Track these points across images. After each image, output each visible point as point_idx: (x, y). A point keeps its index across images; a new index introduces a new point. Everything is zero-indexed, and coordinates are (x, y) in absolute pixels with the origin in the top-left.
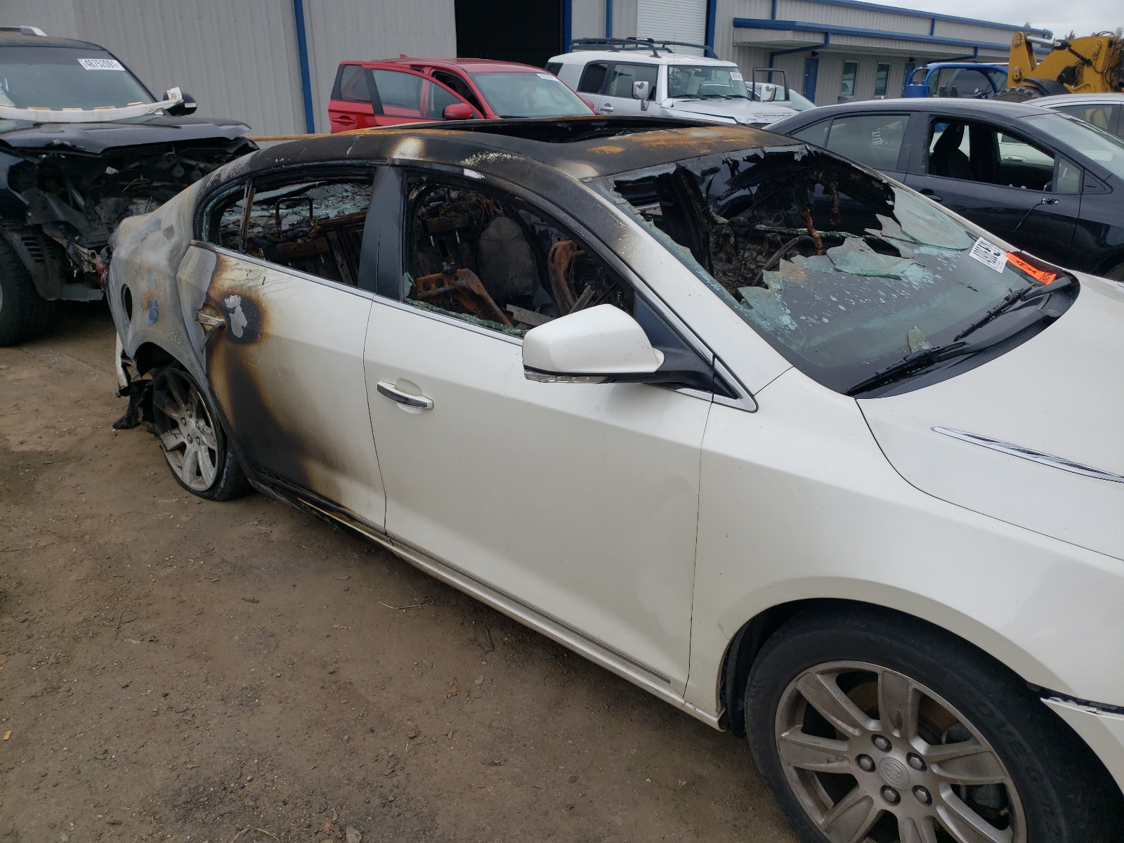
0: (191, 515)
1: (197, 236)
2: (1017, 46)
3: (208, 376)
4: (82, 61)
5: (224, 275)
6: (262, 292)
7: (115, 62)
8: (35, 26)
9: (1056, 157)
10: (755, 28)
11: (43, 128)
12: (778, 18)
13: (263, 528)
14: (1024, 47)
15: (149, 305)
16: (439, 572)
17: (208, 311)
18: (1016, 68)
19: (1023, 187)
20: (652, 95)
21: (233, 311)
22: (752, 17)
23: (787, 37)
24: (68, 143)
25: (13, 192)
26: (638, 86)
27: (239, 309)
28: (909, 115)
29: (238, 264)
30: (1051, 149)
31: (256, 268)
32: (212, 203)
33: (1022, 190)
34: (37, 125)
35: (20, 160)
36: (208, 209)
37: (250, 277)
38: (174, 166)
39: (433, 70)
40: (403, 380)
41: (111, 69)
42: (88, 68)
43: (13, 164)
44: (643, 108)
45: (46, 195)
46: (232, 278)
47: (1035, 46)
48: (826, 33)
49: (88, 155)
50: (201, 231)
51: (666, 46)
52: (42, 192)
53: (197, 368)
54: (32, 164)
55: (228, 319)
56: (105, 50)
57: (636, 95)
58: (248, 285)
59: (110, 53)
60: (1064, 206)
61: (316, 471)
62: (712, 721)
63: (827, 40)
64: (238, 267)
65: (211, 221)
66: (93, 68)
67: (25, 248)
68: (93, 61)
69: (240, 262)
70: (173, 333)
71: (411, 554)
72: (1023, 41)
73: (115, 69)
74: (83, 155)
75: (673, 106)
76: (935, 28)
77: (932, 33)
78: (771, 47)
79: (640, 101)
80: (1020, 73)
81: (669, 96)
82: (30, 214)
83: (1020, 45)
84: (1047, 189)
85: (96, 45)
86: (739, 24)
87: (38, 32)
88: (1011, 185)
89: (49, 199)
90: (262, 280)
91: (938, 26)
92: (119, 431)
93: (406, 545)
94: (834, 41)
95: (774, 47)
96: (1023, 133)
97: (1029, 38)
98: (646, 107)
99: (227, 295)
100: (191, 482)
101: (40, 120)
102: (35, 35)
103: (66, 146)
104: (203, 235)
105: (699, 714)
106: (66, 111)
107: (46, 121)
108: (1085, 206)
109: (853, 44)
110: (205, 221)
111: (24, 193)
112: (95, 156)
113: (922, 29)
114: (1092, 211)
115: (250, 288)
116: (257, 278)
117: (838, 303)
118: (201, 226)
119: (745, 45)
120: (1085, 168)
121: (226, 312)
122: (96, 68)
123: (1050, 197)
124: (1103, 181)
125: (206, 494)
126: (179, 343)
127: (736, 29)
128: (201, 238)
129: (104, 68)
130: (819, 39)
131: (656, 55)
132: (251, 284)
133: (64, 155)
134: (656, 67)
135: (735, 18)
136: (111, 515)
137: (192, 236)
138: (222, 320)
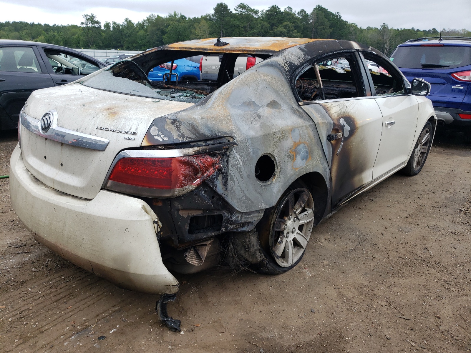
1: (298, 100)
5: (331, 112)
6: (348, 111)
15: (299, 152)
21: (344, 126)
27: (345, 124)
29: (332, 104)
31: (340, 103)
37: (340, 108)
40: (390, 118)
46: (335, 111)
64: (333, 106)
69: (332, 103)
70: (318, 158)
90: (345, 106)
99: (339, 120)
104: (300, 98)
115: (344, 112)
116: (343, 107)
121: (342, 128)
126: (320, 161)
128: (300, 101)
132: (343, 110)
137: (296, 101)
138: (341, 133)
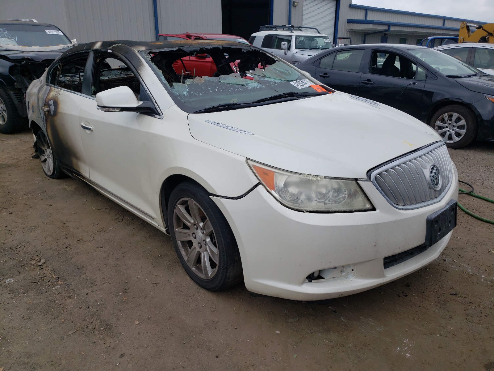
0: (44, 182)
1: (47, 82)
2: (463, 28)
3: (47, 130)
4: (47, 31)
5: (51, 93)
7: (60, 32)
8: (34, 19)
9: (417, 65)
10: (357, 23)
11: (24, 53)
12: (368, 19)
13: (66, 187)
14: (465, 29)
15: (33, 106)
16: (105, 194)
17: (46, 106)
18: (462, 37)
19: (405, 78)
20: (289, 48)
21: (51, 105)
22: (356, 19)
23: (370, 27)
24: (29, 58)
25: (11, 76)
26: (283, 44)
27: (53, 104)
28: (364, 50)
29: (55, 90)
30: (416, 62)
31: (59, 90)
32: (52, 70)
33: (405, 79)
34: (23, 52)
35: (13, 64)
36: (51, 72)
37: (57, 93)
38: (72, 68)
39: (195, 37)
40: (87, 122)
41: (58, 34)
42: (49, 33)
43: (11, 65)
44: (285, 54)
45: (23, 77)
46: (53, 94)
47: (471, 28)
48: (389, 25)
49: (37, 62)
50: (48, 80)
51: (300, 29)
52: (22, 76)
53: (44, 127)
54: (18, 66)
55: (50, 108)
56: (57, 27)
57: (282, 48)
58: (56, 96)
59: (58, 28)
60: (419, 85)
61: (74, 160)
62: (164, 231)
63: (389, 28)
65: (52, 77)
66: (51, 34)
67: (15, 96)
68: (51, 31)
70: (37, 116)
71: (99, 188)
72: (465, 26)
73: (59, 34)
74: (35, 62)
75: (297, 52)
76: (445, 22)
77: (444, 25)
78: (365, 32)
79: (284, 51)
80: (464, 40)
81: (296, 48)
82: (16, 84)
83: (464, 27)
84: (414, 79)
85: (53, 25)
86: (350, 21)
87: (35, 21)
88: (400, 77)
89: (25, 80)
90: (59, 94)
91: (446, 22)
92: (34, 159)
93: (97, 185)
94: (392, 28)
95: (366, 32)
96: (405, 56)
97: (468, 24)
98: (286, 53)
99: (50, 100)
100: (48, 172)
101: (23, 50)
102: (34, 22)
103: (29, 59)
104: (49, 81)
105: (161, 229)
106: (33, 47)
107: (25, 51)
108: (427, 85)
109: (400, 30)
110: (50, 77)
111: (14, 76)
112: (39, 63)
113: (439, 24)
114: (429, 87)
117: (210, 90)
118: (49, 78)
119: (352, 30)
120: (427, 70)
121: (49, 106)
122: (52, 34)
123: (414, 82)
124: (434, 75)
125: (51, 176)
126: (39, 119)
127: (348, 24)
128: (48, 83)
129: (55, 34)
130: (385, 28)
131: (292, 32)
133: (30, 62)
134: (291, 36)
135: (348, 19)
136: (17, 181)
137: (46, 82)
138: (49, 109)
